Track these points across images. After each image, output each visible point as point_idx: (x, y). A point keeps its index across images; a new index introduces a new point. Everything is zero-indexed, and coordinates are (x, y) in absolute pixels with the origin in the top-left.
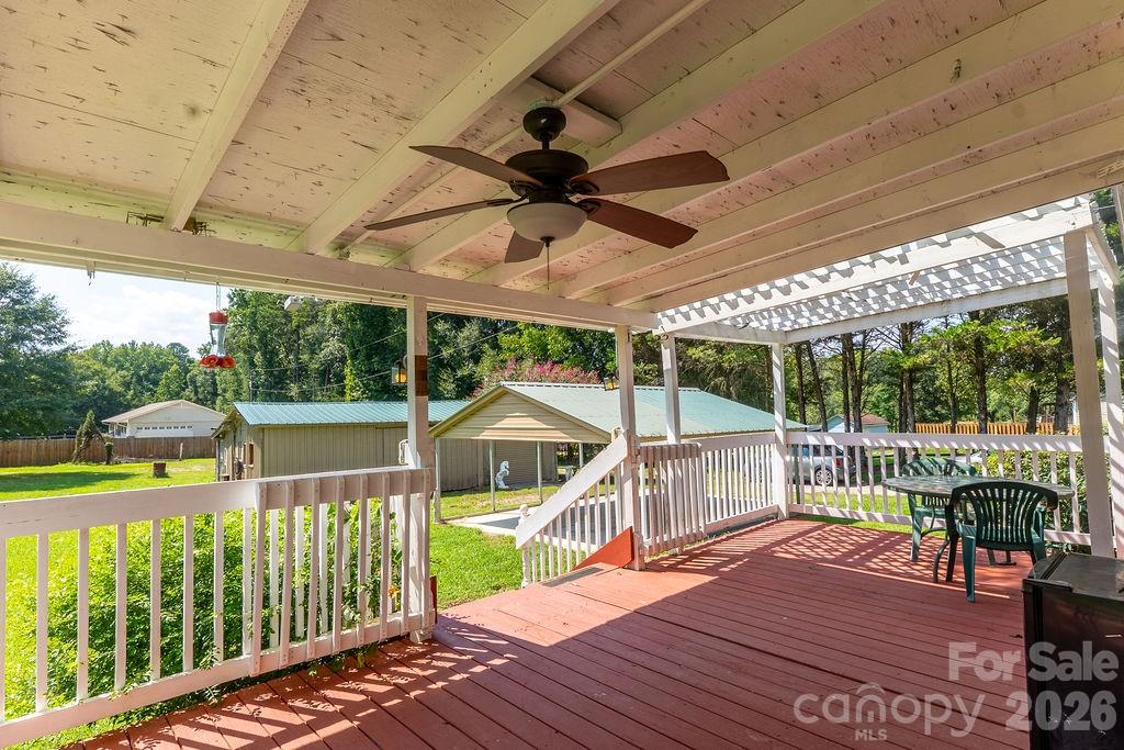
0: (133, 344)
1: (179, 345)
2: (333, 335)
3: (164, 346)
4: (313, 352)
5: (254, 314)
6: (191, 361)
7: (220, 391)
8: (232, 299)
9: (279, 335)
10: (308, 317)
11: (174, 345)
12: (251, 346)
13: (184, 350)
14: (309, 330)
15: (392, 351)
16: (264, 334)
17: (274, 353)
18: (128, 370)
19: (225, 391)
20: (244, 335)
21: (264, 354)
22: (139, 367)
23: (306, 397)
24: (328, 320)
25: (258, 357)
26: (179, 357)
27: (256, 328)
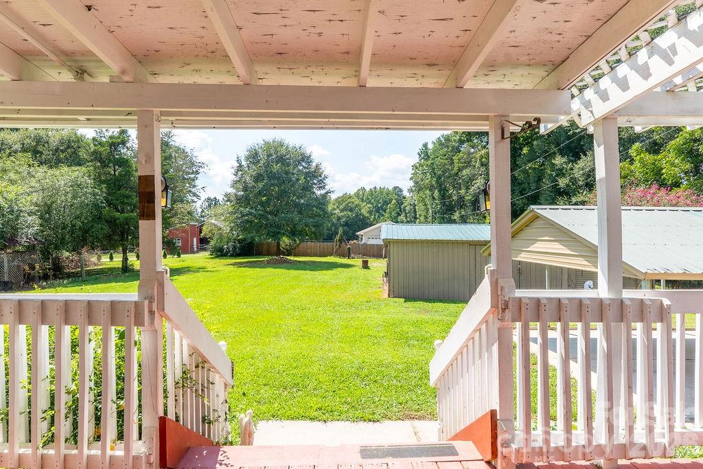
0: (375, 188)
1: (398, 187)
2: (481, 175)
3: (390, 189)
4: (468, 188)
5: (433, 164)
6: (404, 198)
7: (418, 216)
8: (420, 155)
9: (448, 177)
10: (465, 162)
11: (395, 188)
12: (432, 186)
13: (401, 190)
14: (464, 172)
15: (519, 184)
16: (439, 177)
17: (446, 190)
18: (372, 204)
19: (420, 216)
20: (428, 179)
21: (440, 191)
22: (378, 202)
23: (464, 220)
24: (478, 165)
25: (436, 194)
26: (397, 195)
27: (435, 174)
